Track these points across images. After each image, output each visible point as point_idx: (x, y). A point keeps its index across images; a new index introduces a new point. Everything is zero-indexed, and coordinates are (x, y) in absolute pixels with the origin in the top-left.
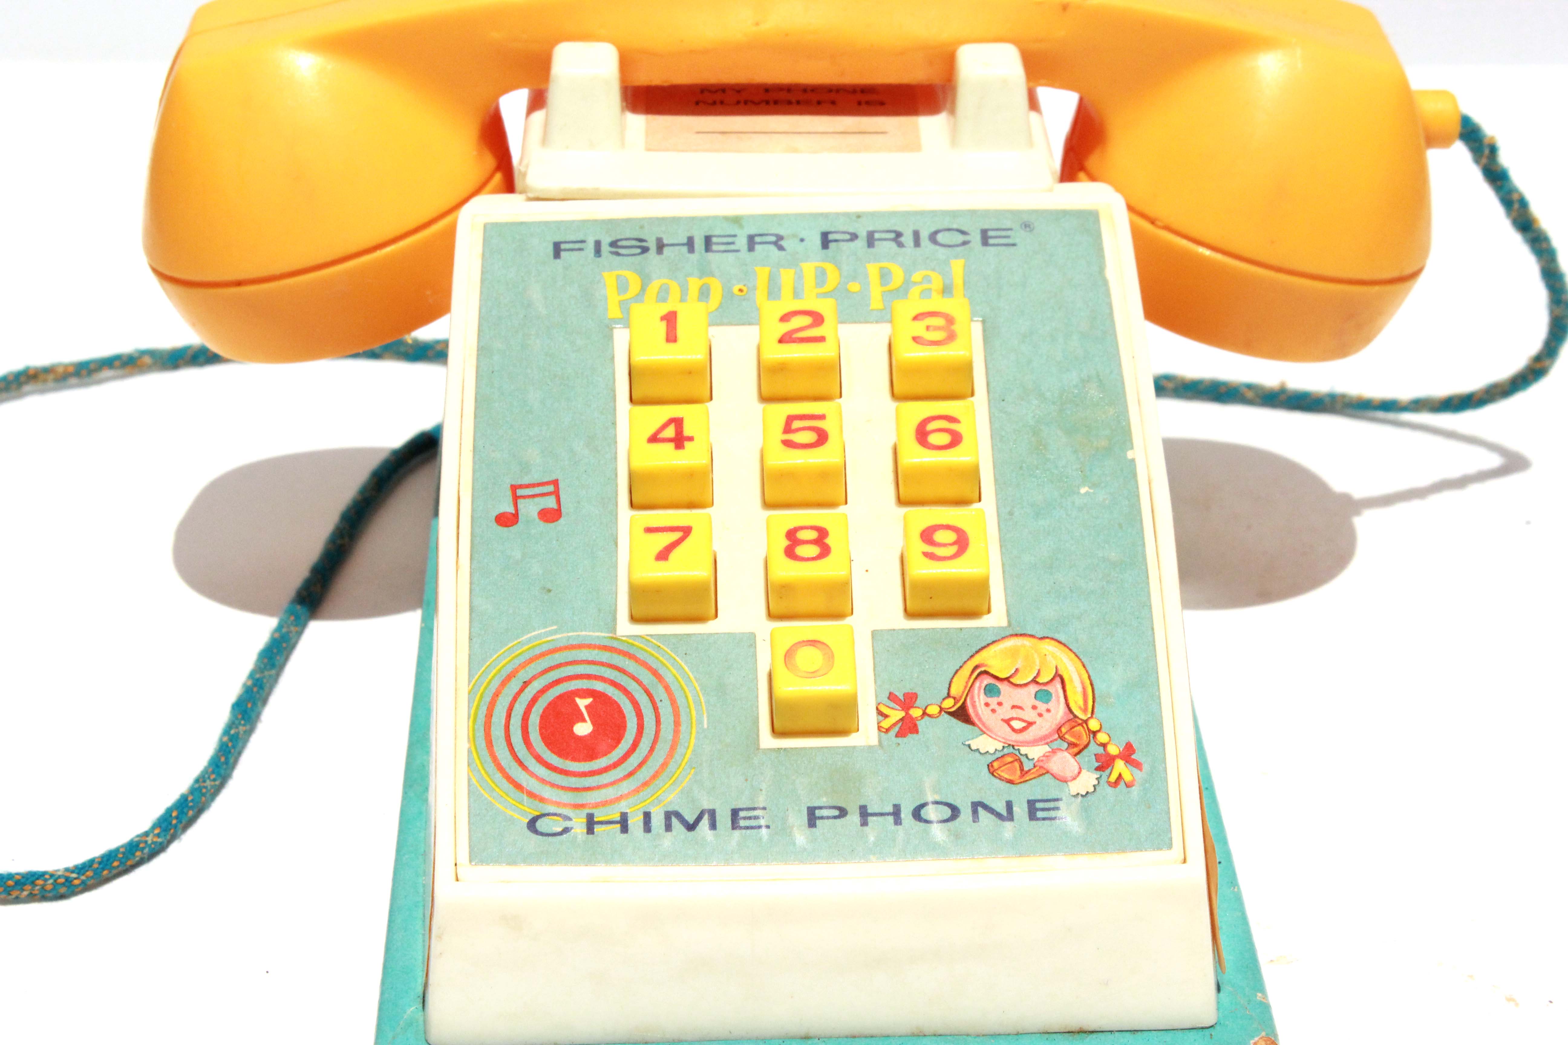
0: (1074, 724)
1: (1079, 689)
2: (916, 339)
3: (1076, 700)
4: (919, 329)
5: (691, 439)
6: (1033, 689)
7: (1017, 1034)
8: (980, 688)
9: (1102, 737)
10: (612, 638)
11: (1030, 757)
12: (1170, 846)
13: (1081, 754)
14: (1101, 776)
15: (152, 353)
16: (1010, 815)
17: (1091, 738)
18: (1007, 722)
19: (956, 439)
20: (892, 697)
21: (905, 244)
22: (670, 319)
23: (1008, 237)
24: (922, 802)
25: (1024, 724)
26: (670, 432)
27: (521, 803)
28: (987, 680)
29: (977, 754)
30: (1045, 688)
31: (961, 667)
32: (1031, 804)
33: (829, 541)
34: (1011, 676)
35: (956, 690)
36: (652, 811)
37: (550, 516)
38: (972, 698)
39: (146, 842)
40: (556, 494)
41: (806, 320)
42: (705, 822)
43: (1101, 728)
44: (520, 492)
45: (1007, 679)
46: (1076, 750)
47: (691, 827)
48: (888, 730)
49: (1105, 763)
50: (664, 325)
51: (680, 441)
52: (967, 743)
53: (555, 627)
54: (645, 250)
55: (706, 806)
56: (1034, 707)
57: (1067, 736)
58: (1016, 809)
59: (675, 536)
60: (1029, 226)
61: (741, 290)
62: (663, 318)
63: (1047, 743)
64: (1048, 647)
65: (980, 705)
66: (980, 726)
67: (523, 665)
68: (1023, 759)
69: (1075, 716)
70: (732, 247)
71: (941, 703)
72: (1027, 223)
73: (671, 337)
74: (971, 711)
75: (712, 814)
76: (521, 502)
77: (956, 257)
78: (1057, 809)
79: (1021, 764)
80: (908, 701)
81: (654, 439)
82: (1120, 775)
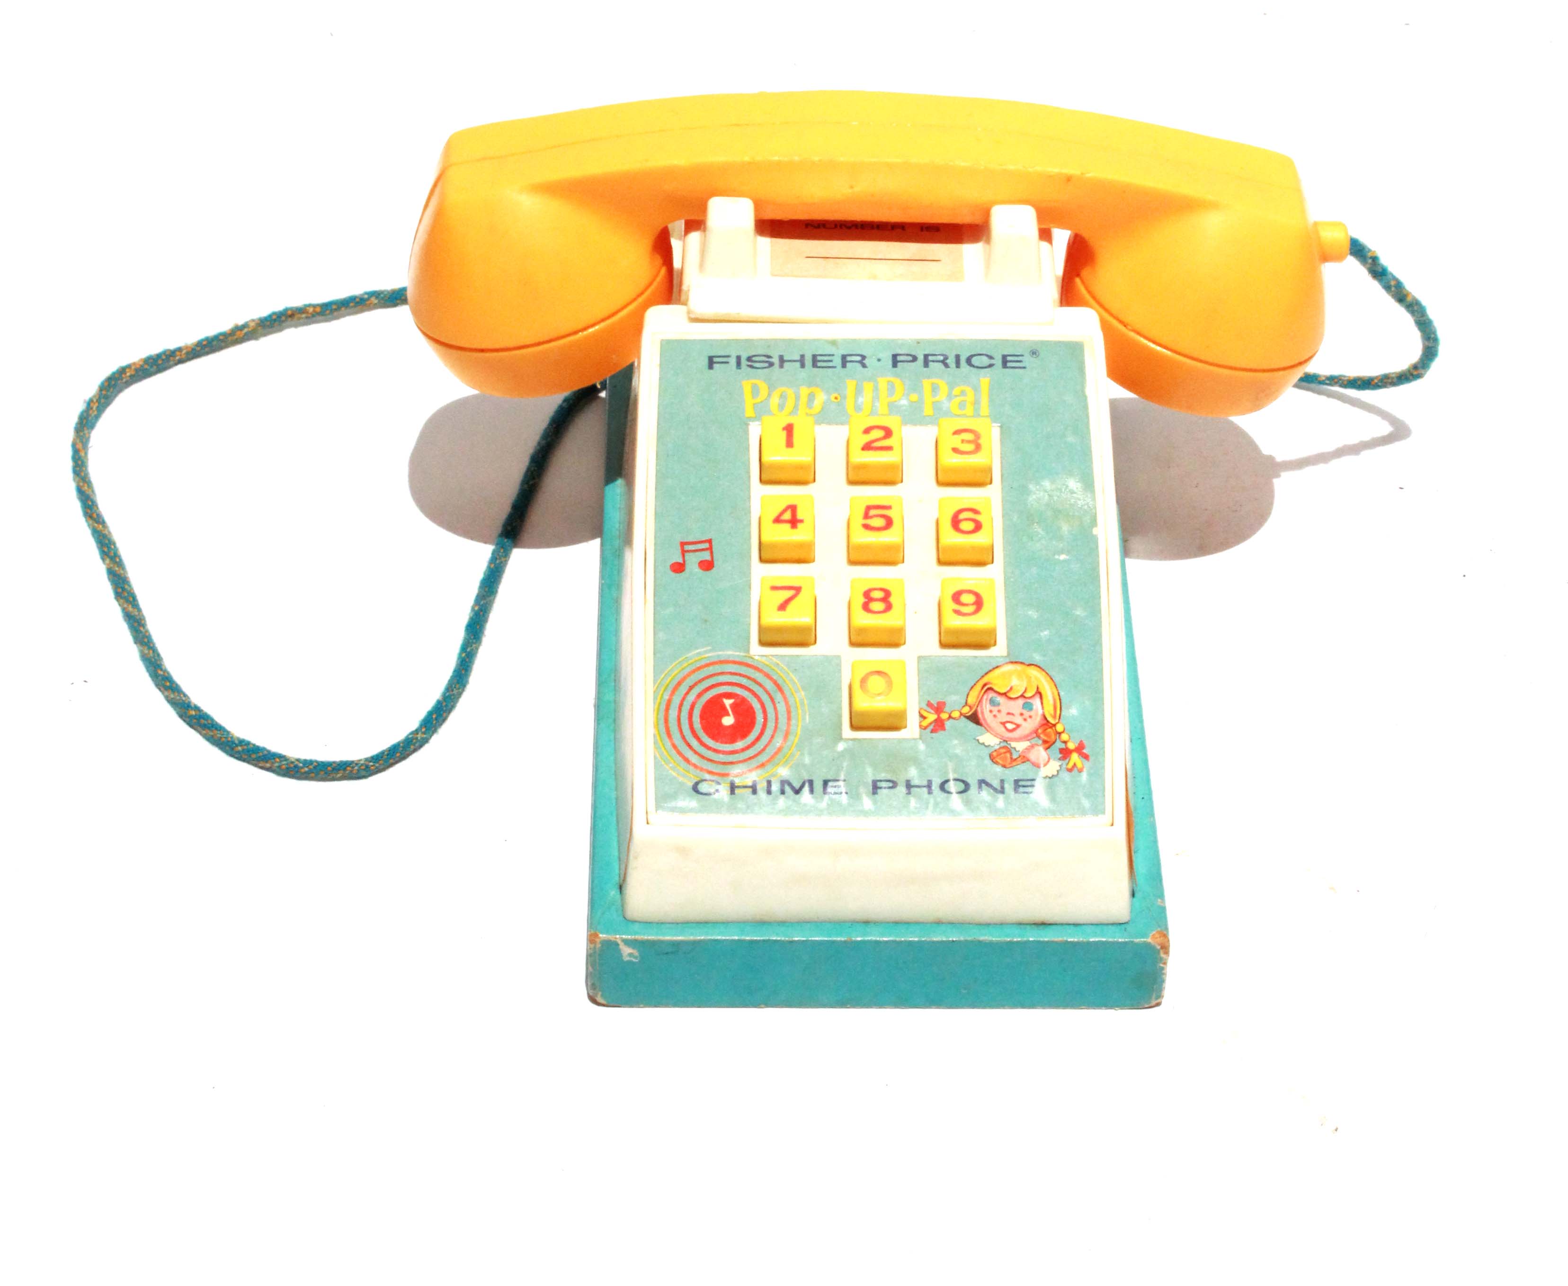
0: (1046, 727)
1: (1051, 702)
2: (955, 450)
3: (1049, 710)
4: (956, 441)
5: (801, 521)
6: (1021, 702)
7: (1002, 924)
8: (987, 699)
9: (1064, 737)
10: (746, 656)
11: (1017, 749)
12: (1104, 813)
13: (1051, 748)
14: (1062, 764)
15: (376, 294)
16: (1002, 791)
17: (1058, 737)
18: (1004, 724)
19: (978, 527)
20: (929, 704)
21: (950, 366)
22: (789, 429)
23: (1020, 361)
24: (946, 779)
25: (1014, 726)
26: (787, 516)
27: (688, 772)
28: (991, 695)
29: (983, 747)
30: (1029, 701)
31: (975, 684)
32: (1016, 782)
33: (892, 599)
34: (1008, 691)
35: (972, 700)
36: (772, 780)
37: (707, 566)
38: (982, 707)
39: (417, 738)
40: (710, 549)
41: (880, 434)
42: (806, 788)
43: (1064, 729)
44: (687, 547)
45: (1005, 694)
46: (1047, 745)
47: (797, 792)
48: (925, 728)
49: (1065, 753)
50: (784, 433)
51: (794, 522)
52: (977, 738)
53: (709, 648)
54: (771, 365)
55: (807, 777)
56: (1022, 714)
57: (1042, 736)
58: (1006, 786)
59: (790, 593)
60: (1035, 354)
61: (836, 398)
62: (784, 429)
63: (1029, 740)
64: (1033, 672)
65: (986, 711)
66: (986, 726)
67: (689, 675)
68: (1013, 751)
69: (1048, 721)
70: (830, 364)
71: (961, 709)
72: (1035, 351)
73: (790, 443)
74: (980, 716)
75: (811, 782)
76: (687, 556)
77: (985, 377)
78: (1033, 786)
79: (1011, 754)
80: (939, 708)
81: (778, 520)
82: (1075, 764)
